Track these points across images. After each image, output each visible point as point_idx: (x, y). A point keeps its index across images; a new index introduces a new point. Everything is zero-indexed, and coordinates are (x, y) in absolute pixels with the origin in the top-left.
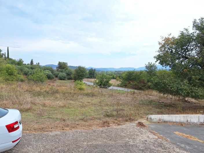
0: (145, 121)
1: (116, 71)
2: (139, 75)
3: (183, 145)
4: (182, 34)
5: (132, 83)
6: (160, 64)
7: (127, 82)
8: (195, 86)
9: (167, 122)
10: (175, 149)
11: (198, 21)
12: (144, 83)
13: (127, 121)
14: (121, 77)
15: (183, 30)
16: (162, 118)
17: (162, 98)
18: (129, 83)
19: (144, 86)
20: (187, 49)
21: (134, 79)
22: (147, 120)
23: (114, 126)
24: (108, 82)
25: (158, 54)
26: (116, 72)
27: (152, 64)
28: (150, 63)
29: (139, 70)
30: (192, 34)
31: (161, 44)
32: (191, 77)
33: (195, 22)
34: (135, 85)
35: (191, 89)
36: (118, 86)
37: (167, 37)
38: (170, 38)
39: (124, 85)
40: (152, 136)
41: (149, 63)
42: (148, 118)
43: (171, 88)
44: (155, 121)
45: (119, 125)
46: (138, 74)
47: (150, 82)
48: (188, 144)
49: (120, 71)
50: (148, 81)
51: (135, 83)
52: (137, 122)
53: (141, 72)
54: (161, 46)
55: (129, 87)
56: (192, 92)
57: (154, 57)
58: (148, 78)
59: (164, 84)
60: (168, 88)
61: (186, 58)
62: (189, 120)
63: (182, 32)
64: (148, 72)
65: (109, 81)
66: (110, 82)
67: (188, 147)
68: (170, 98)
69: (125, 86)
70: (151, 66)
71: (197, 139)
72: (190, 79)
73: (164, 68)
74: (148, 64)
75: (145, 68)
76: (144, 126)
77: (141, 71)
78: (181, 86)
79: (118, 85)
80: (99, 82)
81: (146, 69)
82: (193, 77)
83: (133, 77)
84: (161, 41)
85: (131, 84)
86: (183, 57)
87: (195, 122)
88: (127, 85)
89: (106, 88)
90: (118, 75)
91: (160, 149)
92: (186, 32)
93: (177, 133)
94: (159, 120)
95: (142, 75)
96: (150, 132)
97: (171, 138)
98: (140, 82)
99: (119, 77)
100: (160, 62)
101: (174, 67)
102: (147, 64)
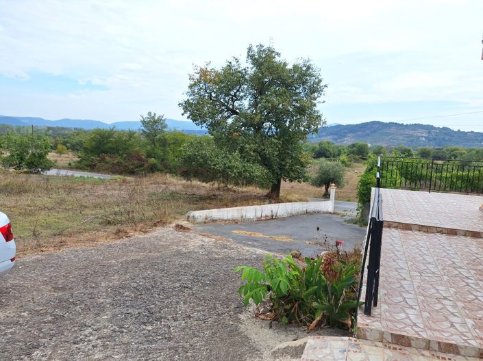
0: (185, 222)
1: (49, 128)
2: (126, 141)
3: (250, 243)
4: (230, 66)
5: (108, 159)
6: (190, 120)
7: (96, 158)
8: (248, 161)
9: (216, 221)
10: (244, 248)
11: (255, 49)
12: (140, 159)
13: (155, 225)
14: (68, 145)
15: (231, 60)
16: (210, 215)
17: (188, 187)
18: (103, 160)
19: (141, 166)
20: (235, 95)
21: (114, 151)
22: (188, 221)
23: (139, 236)
24: (41, 156)
25: (186, 98)
26: (51, 132)
27: (156, 118)
28: (153, 115)
29: (126, 128)
30: (245, 69)
31: (193, 79)
32: (243, 147)
33: (250, 49)
34: (119, 164)
35: (244, 166)
36: (70, 167)
37: (203, 67)
38: (209, 70)
39: (86, 165)
40: (206, 240)
41: (149, 114)
42: (189, 217)
43: (215, 165)
44: (199, 220)
45: (145, 232)
46: (124, 139)
47: (155, 158)
48: (256, 241)
49: (63, 129)
50: (149, 156)
51: (118, 159)
52: (174, 225)
53: (131, 135)
54: (193, 83)
55: (103, 170)
56: (245, 171)
57: (179, 105)
58: (149, 147)
59: (202, 158)
60: (210, 165)
61: (234, 112)
62: (244, 215)
63: (230, 63)
64: (148, 136)
65: (46, 153)
66: (48, 157)
67: (256, 243)
68: (201, 186)
69: (92, 168)
70: (155, 122)
71: (261, 235)
72: (242, 151)
73: (198, 128)
74: (148, 116)
75: (141, 124)
76: (188, 229)
77: (130, 132)
78: (230, 162)
79: (70, 164)
80: (12, 156)
81: (143, 128)
82: (247, 146)
83: (110, 145)
84: (192, 72)
85: (108, 163)
86: (228, 109)
87: (251, 217)
88: (95, 165)
89: (38, 172)
90: (61, 139)
91: (226, 250)
92: (235, 64)
93: (235, 232)
94: (206, 218)
95: (133, 140)
96: (200, 235)
97: (233, 238)
98: (130, 157)
99: (65, 144)
100: (191, 115)
101: (213, 126)
102: (146, 116)
